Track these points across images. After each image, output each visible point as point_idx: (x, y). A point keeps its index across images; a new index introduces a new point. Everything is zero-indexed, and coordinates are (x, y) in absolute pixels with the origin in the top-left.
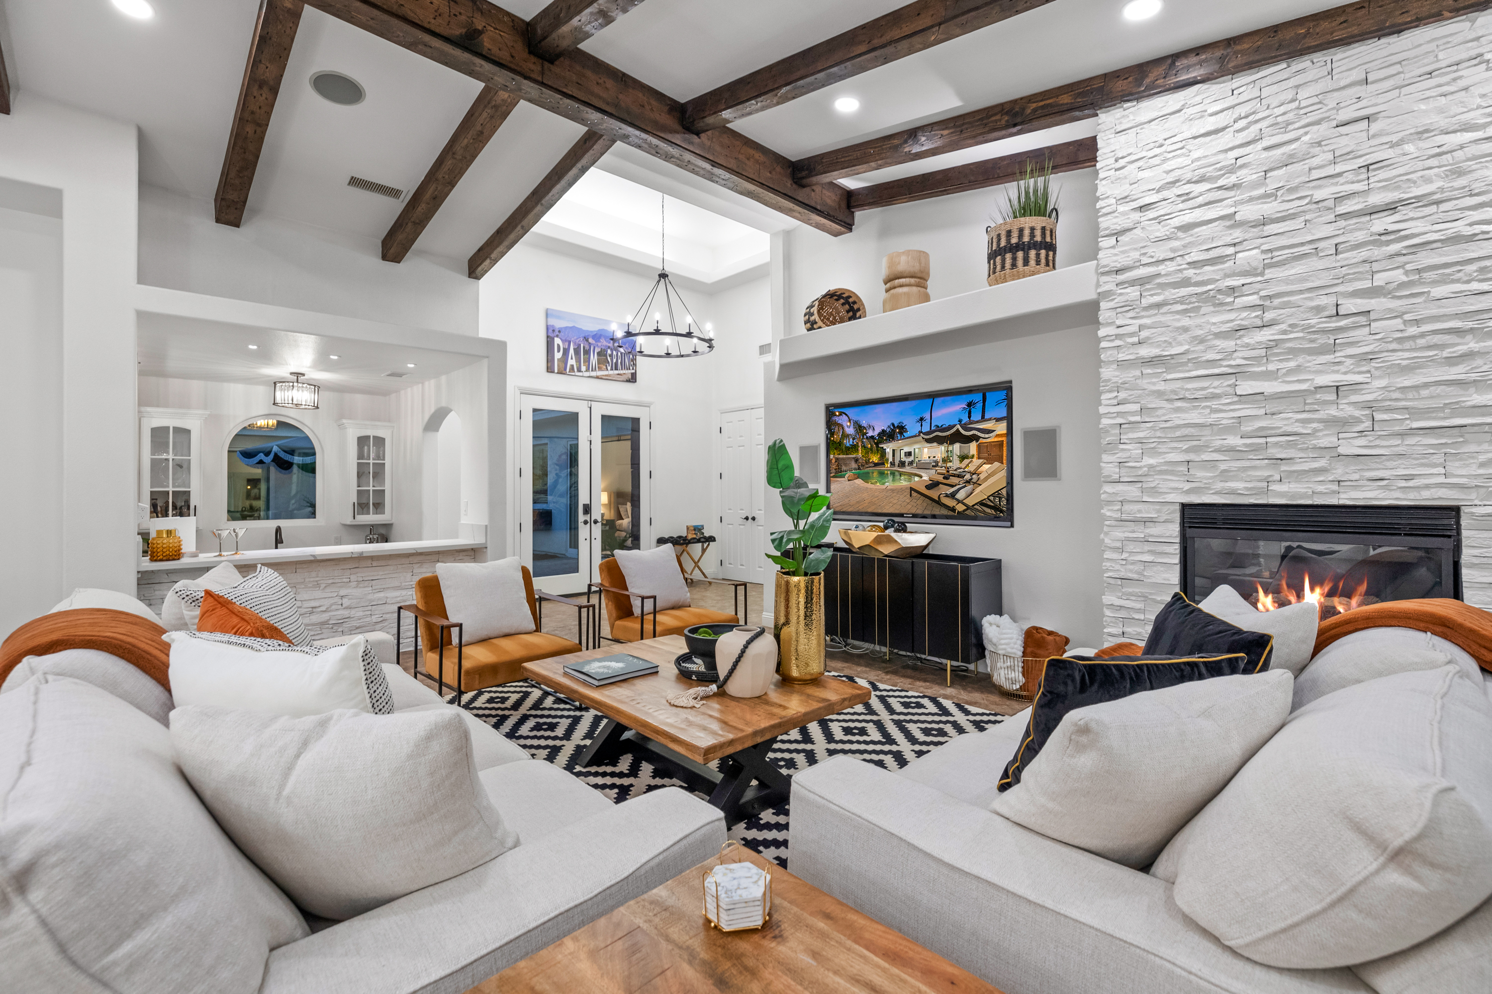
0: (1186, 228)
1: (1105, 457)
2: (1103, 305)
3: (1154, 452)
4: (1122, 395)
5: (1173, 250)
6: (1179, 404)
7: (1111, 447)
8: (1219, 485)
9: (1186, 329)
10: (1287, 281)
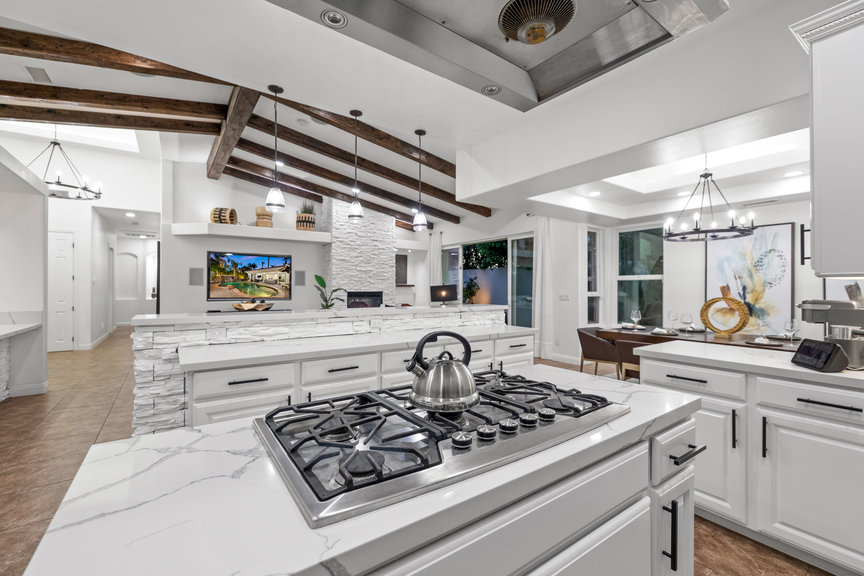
0: (349, 233)
1: (333, 281)
2: (333, 245)
3: (342, 280)
4: (337, 267)
5: (347, 237)
6: (348, 270)
7: (335, 278)
8: (354, 288)
9: (349, 254)
10: (364, 249)
